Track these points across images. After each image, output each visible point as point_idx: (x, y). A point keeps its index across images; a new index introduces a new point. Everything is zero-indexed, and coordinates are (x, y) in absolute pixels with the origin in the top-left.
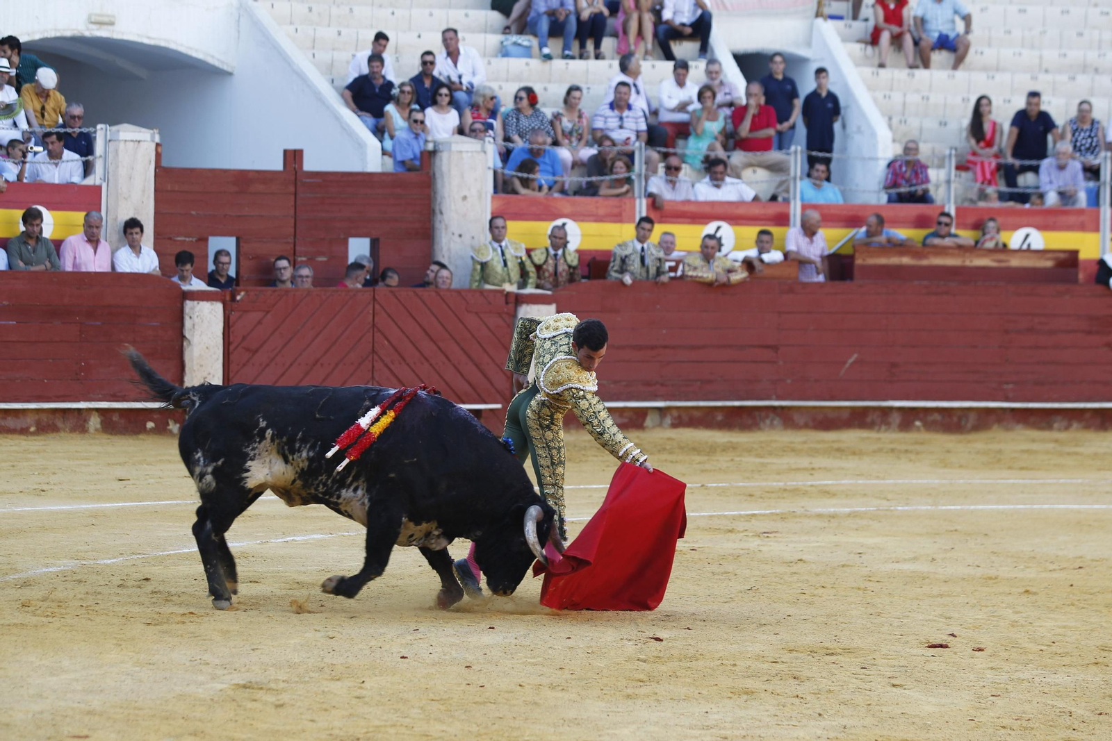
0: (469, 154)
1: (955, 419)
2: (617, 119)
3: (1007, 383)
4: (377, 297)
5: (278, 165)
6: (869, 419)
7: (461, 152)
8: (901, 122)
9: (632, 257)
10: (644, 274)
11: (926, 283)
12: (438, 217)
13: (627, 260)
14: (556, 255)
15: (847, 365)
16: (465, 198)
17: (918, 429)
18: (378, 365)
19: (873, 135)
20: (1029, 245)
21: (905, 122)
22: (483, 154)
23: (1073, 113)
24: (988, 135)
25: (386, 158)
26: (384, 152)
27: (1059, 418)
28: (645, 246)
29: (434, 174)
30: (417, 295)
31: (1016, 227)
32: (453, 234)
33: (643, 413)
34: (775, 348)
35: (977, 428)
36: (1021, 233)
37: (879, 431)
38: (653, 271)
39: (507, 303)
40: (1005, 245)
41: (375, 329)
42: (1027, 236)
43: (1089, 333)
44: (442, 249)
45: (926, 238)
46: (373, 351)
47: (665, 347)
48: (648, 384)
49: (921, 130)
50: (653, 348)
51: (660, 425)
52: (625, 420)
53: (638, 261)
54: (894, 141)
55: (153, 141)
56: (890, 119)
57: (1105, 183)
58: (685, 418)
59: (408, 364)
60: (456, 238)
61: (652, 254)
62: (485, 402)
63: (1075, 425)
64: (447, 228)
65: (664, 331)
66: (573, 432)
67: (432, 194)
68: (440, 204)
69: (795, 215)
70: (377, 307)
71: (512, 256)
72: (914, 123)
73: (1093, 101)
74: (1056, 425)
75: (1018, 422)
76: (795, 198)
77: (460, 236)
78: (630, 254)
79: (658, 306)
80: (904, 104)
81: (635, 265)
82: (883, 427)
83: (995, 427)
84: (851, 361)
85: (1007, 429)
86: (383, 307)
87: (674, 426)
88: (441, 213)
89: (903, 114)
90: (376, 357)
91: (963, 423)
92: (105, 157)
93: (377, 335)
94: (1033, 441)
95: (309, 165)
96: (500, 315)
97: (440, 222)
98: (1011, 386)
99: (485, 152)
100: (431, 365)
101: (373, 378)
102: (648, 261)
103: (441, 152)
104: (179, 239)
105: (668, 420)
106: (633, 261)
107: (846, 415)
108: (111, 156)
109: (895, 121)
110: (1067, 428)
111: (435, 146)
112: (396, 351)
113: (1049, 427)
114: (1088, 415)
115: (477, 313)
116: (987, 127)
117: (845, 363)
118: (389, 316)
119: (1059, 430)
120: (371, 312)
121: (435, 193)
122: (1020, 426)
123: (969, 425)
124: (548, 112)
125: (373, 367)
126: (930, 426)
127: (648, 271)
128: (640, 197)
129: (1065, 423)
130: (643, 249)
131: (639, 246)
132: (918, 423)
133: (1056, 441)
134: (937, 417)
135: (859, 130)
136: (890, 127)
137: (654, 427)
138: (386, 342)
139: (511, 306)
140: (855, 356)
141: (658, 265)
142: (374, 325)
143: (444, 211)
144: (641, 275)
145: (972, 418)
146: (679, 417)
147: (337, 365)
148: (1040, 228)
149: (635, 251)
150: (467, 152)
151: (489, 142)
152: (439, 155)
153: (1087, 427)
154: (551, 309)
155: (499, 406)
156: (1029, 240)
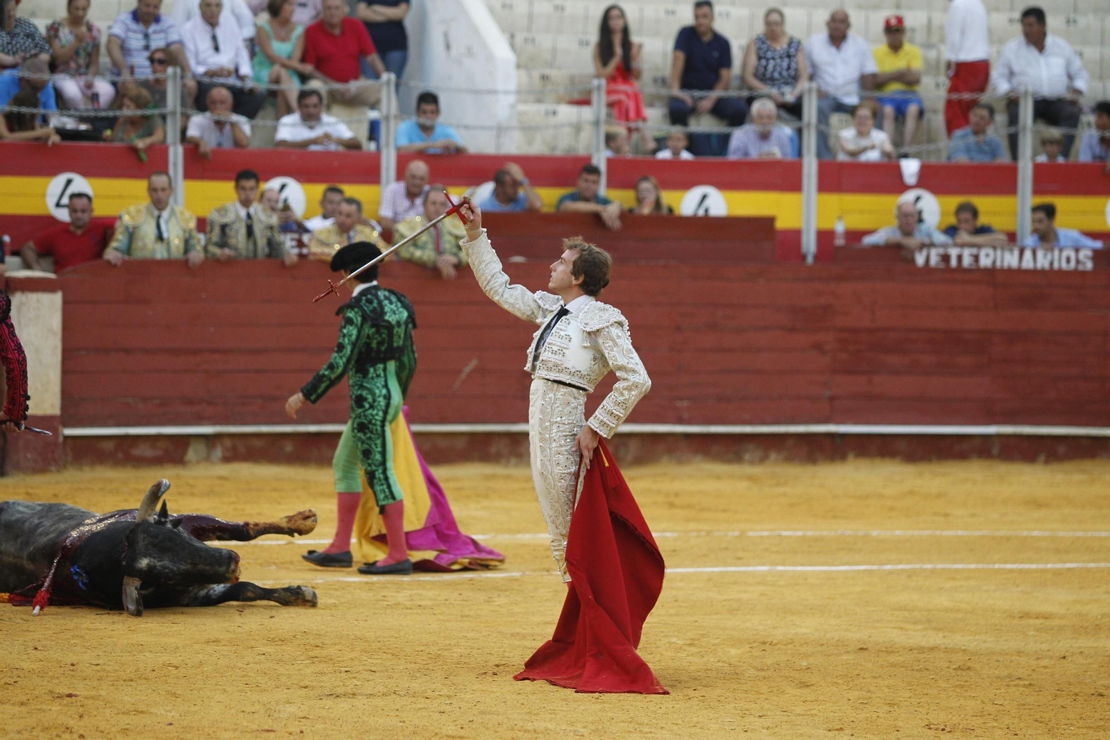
2: (140, 36)
3: (681, 399)
6: (493, 450)
8: (526, 40)
9: (235, 226)
10: (251, 247)
13: (227, 230)
15: (463, 376)
19: (490, 58)
20: (706, 211)
21: (533, 40)
23: (760, 28)
27: (751, 446)
28: (252, 210)
31: (687, 185)
33: (183, 442)
35: (641, 460)
36: (695, 194)
37: (506, 466)
38: (262, 243)
40: (671, 210)
42: (704, 197)
43: (792, 330)
45: (562, 200)
47: (214, 351)
48: (190, 402)
49: (554, 51)
50: (196, 352)
51: (208, 459)
52: (159, 453)
53: (243, 231)
54: (519, 66)
56: (512, 37)
57: (809, 125)
58: (242, 449)
61: (260, 221)
63: (773, 456)
65: (212, 329)
66: (87, 469)
69: (388, 169)
72: (545, 41)
73: (787, 12)
74: (747, 456)
75: (696, 452)
76: (387, 145)
78: (233, 223)
79: (203, 295)
80: (530, 17)
81: (239, 238)
82: (513, 460)
83: (665, 459)
84: (468, 369)
85: (680, 462)
87: (227, 459)
89: (529, 29)
91: (621, 454)
94: (718, 477)
98: (685, 404)
102: (257, 229)
105: (218, 452)
106: (237, 232)
107: (461, 444)
109: (519, 38)
110: (763, 460)
113: (738, 458)
114: (790, 442)
117: (460, 371)
119: (752, 463)
122: (699, 458)
123: (630, 457)
124: (41, 25)
127: (255, 244)
128: (175, 144)
129: (758, 454)
130: (249, 216)
131: (243, 212)
133: (750, 478)
135: (470, 52)
136: (513, 46)
137: (198, 462)
140: (473, 363)
141: (269, 233)
144: (247, 250)
145: (634, 446)
146: (234, 448)
148: (722, 186)
149: (238, 216)
153: (789, 459)
154: (57, 298)
156: (707, 203)
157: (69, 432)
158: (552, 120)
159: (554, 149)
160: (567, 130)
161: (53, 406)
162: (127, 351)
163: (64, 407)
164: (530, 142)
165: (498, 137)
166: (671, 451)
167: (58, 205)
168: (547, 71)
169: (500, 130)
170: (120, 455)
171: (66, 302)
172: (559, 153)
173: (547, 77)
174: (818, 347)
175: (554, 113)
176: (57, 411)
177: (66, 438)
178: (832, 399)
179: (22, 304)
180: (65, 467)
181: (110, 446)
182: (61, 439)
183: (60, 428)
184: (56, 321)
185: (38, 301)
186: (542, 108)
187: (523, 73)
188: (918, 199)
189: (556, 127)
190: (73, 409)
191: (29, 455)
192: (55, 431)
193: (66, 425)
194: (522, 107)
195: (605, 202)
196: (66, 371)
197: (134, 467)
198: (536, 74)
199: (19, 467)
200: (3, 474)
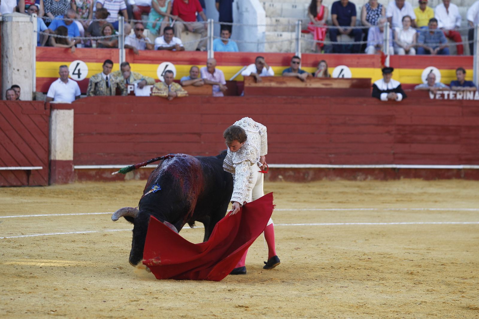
1: (302, 175)
3: (331, 154)
7: (18, 22)
8: (270, 5)
9: (101, 83)
10: (109, 92)
11: (284, 97)
12: (5, 59)
16: (21, 48)
17: (281, 180)
19: (255, 13)
20: (343, 76)
21: (273, 5)
22: (31, 23)
24: (320, 13)
27: (360, 174)
28: (108, 76)
29: (3, 35)
31: (336, 65)
32: (14, 69)
34: (199, 134)
35: (314, 179)
36: (339, 68)
38: (114, 90)
39: (45, 109)
40: (330, 76)
42: (342, 70)
43: (377, 125)
44: (7, 78)
45: (284, 71)
47: (137, 134)
48: (127, 155)
49: (282, 10)
50: (129, 134)
51: (134, 178)
54: (266, 16)
56: (264, 4)
58: (148, 174)
60: (16, 71)
61: (113, 81)
62: (33, 166)
63: (369, 177)
64: (10, 66)
65: (136, 125)
66: (84, 182)
67: (2, 46)
68: (6, 52)
72: (278, 6)
74: (358, 178)
75: (337, 176)
76: (210, 49)
77: (18, 70)
78: (101, 81)
79: (132, 111)
81: (103, 88)
83: (324, 179)
85: (331, 180)
87: (142, 179)
88: (7, 57)
89: (272, 1)
91: (306, 177)
94: (346, 187)
96: (41, 116)
97: (6, 62)
98: (333, 156)
99: (32, 22)
102: (110, 84)
103: (7, 22)
105: (138, 176)
109: (267, 5)
110: (365, 179)
111: (3, 19)
113: (355, 179)
114: (376, 172)
115: (28, 115)
116: (319, 9)
119: (361, 180)
122: (338, 178)
123: (309, 178)
126: (287, 178)
127: (111, 90)
128: (122, 48)
129: (363, 177)
130: (107, 78)
131: (105, 77)
132: (280, 177)
133: (359, 187)
134: (291, 173)
135: (247, 11)
136: (264, 8)
137: (130, 180)
139: (48, 110)
143: (8, 56)
145: (311, 173)
146: (145, 174)
148: (349, 66)
149: (102, 79)
150: (22, 22)
151: (34, 16)
152: (5, 23)
153: (376, 179)
154: (71, 112)
155: (41, 168)
156: (343, 73)
157: (76, 167)
158: (280, 39)
159: (281, 50)
160: (286, 43)
161: (70, 156)
162: (101, 134)
163: (74, 157)
164: (271, 48)
165: (258, 45)
166: (326, 175)
167: (73, 74)
168: (278, 18)
169: (259, 43)
170: (98, 177)
171: (75, 114)
172: (283, 52)
173: (278, 21)
174: (388, 132)
175: (281, 35)
176: (71, 158)
177: (75, 169)
178: (394, 154)
179: (57, 114)
180: (75, 182)
181: (94, 173)
182: (73, 170)
183: (73, 166)
184: (71, 122)
185: (64, 113)
186: (276, 33)
187: (268, 19)
188: (431, 71)
189: (282, 41)
190: (78, 157)
191: (60, 177)
192: (71, 167)
193: (75, 164)
194: (267, 33)
195: (302, 72)
196: (75, 142)
197: (103, 182)
198: (274, 20)
199: (56, 182)
200: (49, 184)
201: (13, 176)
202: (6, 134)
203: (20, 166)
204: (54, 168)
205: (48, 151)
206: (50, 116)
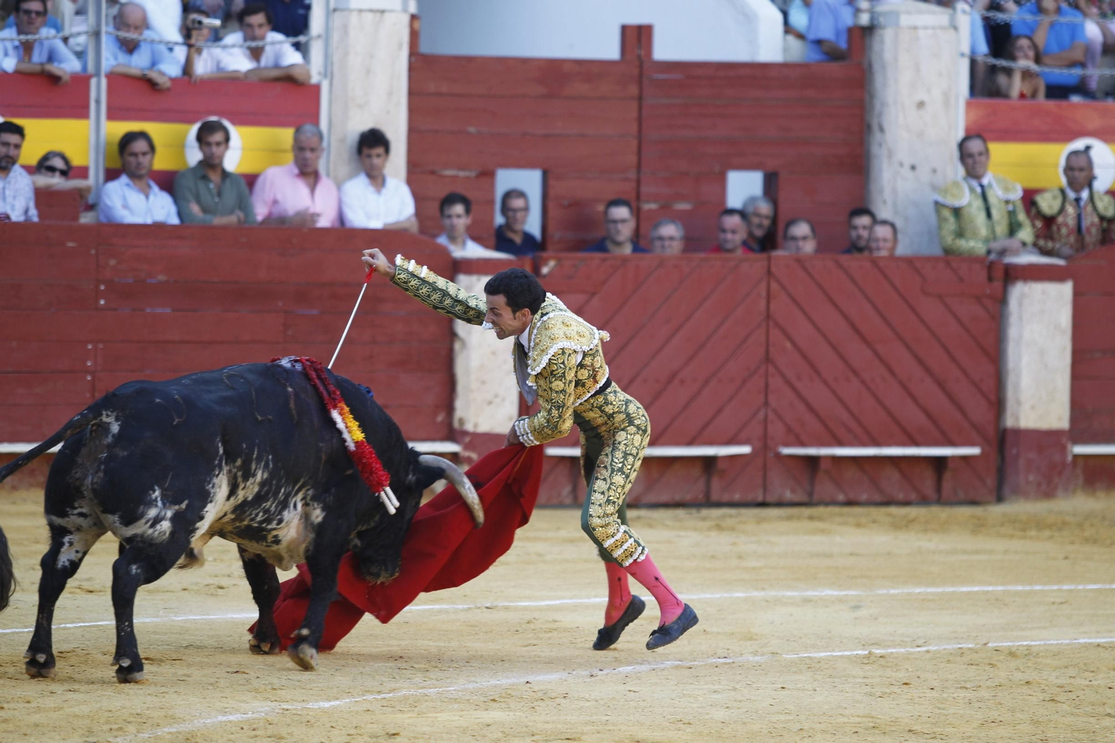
0: (930, 32)
4: (774, 269)
5: (610, 50)
7: (915, 28)
12: (877, 135)
14: (1078, 200)
16: (921, 105)
18: (776, 382)
22: (952, 31)
25: (791, 38)
26: (788, 28)
29: (870, 66)
30: (839, 266)
32: (901, 165)
39: (990, 279)
41: (771, 323)
44: (881, 189)
46: (768, 359)
55: (405, 10)
59: (826, 383)
60: (906, 171)
62: (954, 445)
64: (890, 154)
66: (1101, 494)
67: (867, 98)
68: (880, 115)
70: (774, 285)
71: (1000, 200)
77: (913, 168)
86: (783, 287)
88: (882, 130)
90: (771, 370)
92: (326, 37)
93: (775, 333)
95: (664, 50)
96: (978, 299)
97: (880, 145)
99: (955, 28)
100: (863, 382)
101: (766, 404)
103: (883, 28)
104: (449, 172)
108: (336, 37)
111: (872, 19)
112: (805, 357)
115: (940, 297)
118: (794, 300)
120: (764, 294)
121: (872, 96)
125: (767, 386)
138: (788, 345)
139: (998, 284)
142: (768, 316)
143: (886, 125)
147: (707, 382)
150: (925, 28)
151: (964, 12)
152: (878, 33)
154: (1065, 290)
155: (975, 451)
157: (1080, 449)
161: (1060, 418)
163: (1074, 419)
171: (1077, 294)
176: (1065, 424)
177: (1076, 457)
179: (1023, 296)
180: (1074, 492)
182: (1070, 458)
183: (1069, 446)
184: (1065, 317)
185: (1044, 292)
190: (1085, 421)
191: (1031, 478)
192: (1063, 449)
193: (1076, 442)
196: (1077, 377)
199: (1019, 492)
200: (1000, 499)
201: (893, 475)
202: (876, 354)
203: (916, 443)
204: (1014, 451)
205: (998, 404)
206: (1003, 300)
